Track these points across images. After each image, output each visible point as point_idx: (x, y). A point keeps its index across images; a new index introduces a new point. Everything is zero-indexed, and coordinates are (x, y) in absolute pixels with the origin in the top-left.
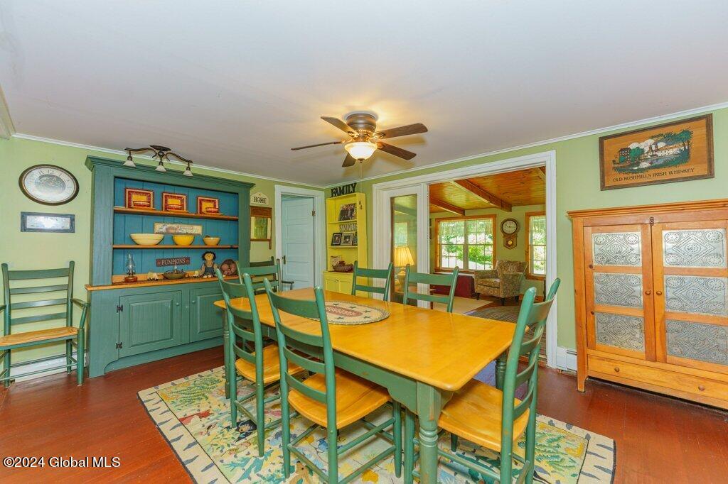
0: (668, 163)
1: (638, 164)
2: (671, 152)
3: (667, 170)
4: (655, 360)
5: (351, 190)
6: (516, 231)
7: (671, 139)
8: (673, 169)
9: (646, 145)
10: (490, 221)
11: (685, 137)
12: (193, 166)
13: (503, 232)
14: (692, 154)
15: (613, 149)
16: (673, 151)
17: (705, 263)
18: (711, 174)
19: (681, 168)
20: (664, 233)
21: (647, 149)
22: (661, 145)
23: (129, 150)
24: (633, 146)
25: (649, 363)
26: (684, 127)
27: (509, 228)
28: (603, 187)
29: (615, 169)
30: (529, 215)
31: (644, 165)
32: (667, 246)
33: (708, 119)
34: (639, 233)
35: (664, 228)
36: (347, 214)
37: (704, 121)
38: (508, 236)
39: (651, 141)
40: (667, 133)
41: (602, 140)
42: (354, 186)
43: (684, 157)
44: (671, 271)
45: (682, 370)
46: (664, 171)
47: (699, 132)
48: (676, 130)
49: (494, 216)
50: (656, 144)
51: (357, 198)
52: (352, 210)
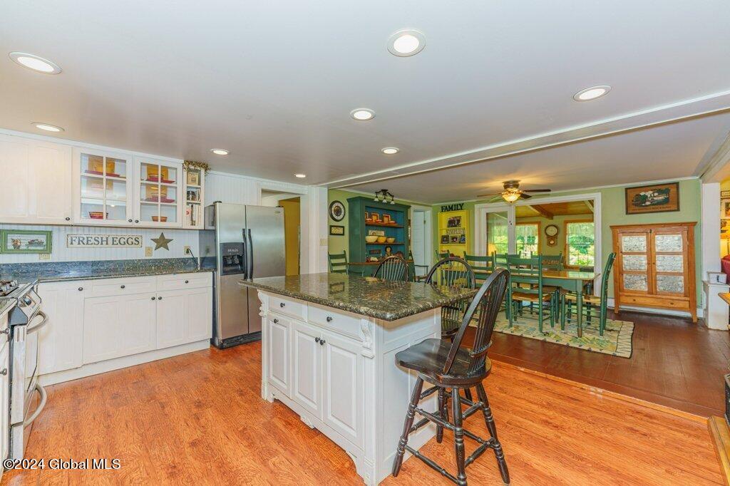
0: (659, 203)
1: (645, 203)
2: (660, 198)
3: (659, 206)
4: (652, 294)
5: (459, 207)
6: (557, 234)
7: (660, 192)
8: (661, 206)
9: (649, 194)
10: (536, 226)
11: (667, 192)
12: (394, 198)
13: (546, 234)
14: (671, 200)
15: (632, 194)
16: (661, 198)
17: (674, 249)
18: (678, 210)
19: (665, 206)
20: (656, 236)
21: (649, 196)
22: (656, 194)
23: (376, 193)
24: (642, 194)
25: (649, 296)
26: (667, 186)
27: (552, 231)
28: (627, 213)
29: (633, 204)
30: (567, 222)
31: (648, 203)
32: (657, 242)
33: (677, 184)
34: (645, 237)
35: (656, 234)
36: (453, 223)
37: (675, 185)
38: (550, 238)
39: (651, 192)
40: (659, 189)
41: (627, 189)
42: (461, 205)
43: (666, 201)
44: (659, 253)
45: (664, 297)
46: (658, 207)
47: (673, 190)
48: (664, 188)
49: (539, 223)
50: (653, 193)
51: (461, 214)
52: (459, 221)
